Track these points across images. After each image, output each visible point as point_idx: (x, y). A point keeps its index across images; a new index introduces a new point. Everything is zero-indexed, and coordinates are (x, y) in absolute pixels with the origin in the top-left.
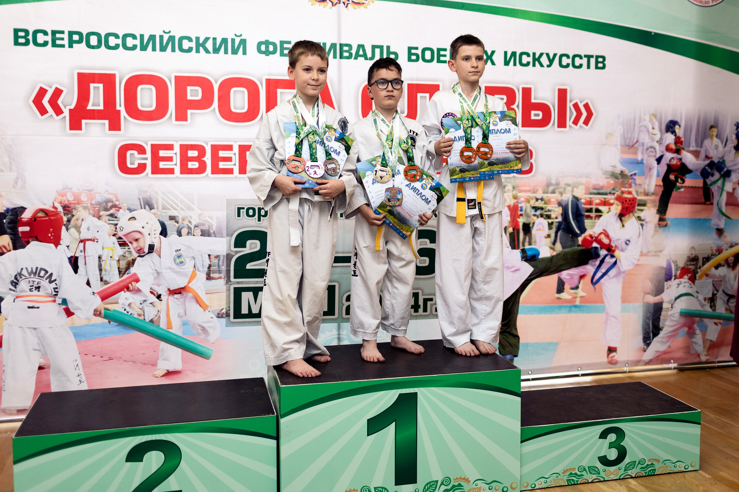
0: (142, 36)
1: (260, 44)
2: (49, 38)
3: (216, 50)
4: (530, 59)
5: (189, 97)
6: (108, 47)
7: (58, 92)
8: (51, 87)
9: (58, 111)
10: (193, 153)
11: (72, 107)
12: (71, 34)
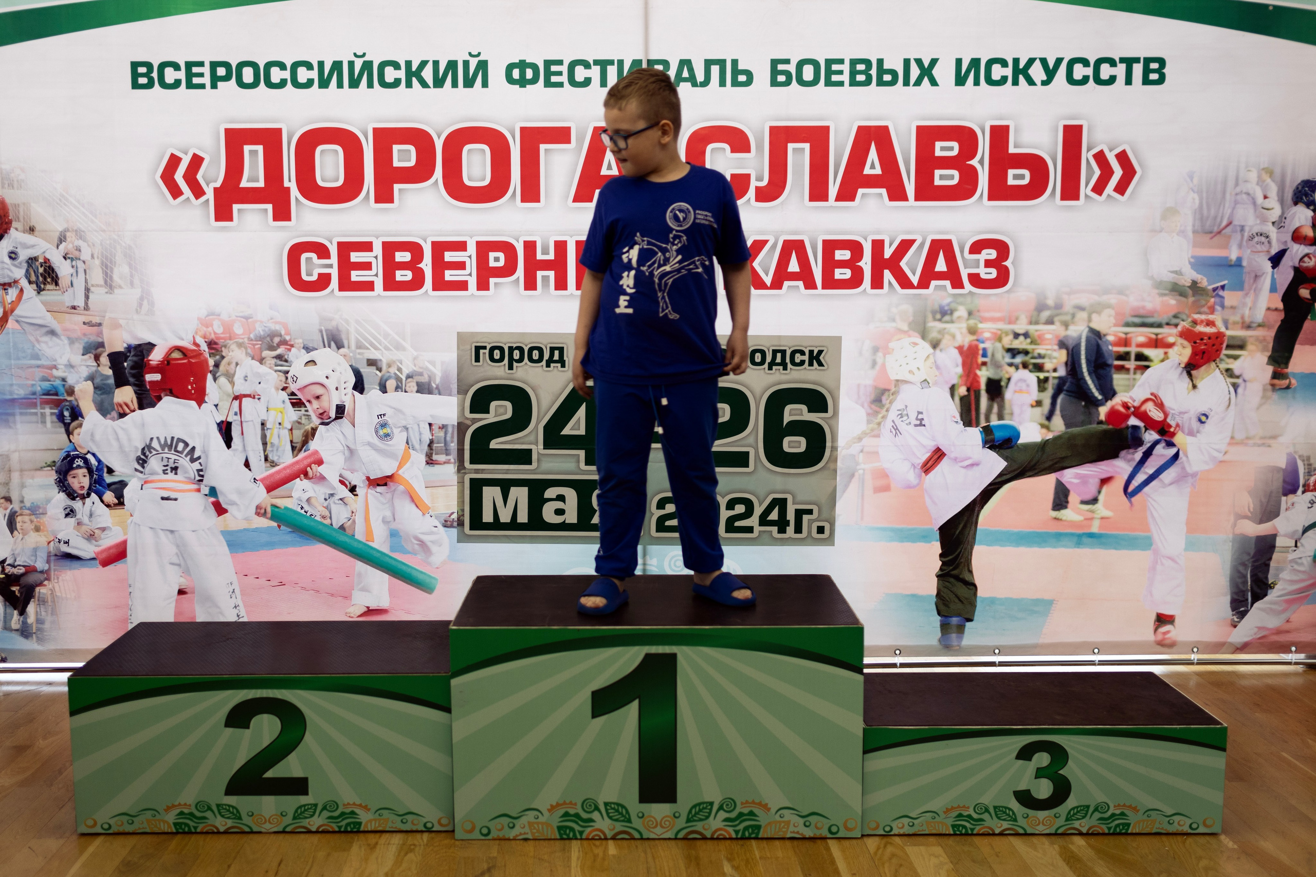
0: (321, 64)
1: (510, 68)
2: (181, 75)
3: (439, 82)
4: (1008, 71)
5: (396, 163)
6: (270, 85)
7: (197, 161)
8: (186, 154)
9: (198, 192)
10: (403, 257)
11: (218, 184)
12: (214, 65)
